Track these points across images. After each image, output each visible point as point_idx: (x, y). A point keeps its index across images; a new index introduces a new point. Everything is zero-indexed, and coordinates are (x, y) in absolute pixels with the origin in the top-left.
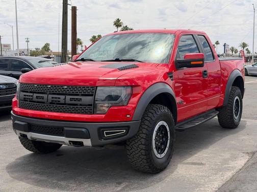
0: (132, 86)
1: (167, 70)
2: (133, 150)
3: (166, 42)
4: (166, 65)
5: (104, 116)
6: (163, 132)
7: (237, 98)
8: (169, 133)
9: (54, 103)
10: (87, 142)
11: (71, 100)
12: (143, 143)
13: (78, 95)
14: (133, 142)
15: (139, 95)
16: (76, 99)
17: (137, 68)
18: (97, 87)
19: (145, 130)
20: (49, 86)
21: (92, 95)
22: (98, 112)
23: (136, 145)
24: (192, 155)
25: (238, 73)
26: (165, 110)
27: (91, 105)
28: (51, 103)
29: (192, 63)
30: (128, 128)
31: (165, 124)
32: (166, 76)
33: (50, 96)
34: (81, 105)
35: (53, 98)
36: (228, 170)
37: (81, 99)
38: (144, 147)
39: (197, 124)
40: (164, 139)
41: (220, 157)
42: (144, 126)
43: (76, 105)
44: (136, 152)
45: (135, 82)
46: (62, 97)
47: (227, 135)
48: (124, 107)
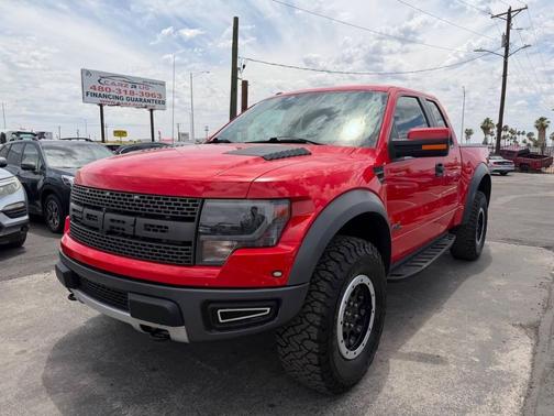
0: (292, 200)
1: (372, 161)
3: (367, 112)
4: (371, 152)
6: (361, 297)
8: (373, 298)
10: (179, 334)
11: (148, 227)
13: (162, 218)
15: (308, 221)
16: (156, 231)
17: (309, 157)
18: (204, 199)
20: (108, 194)
21: (191, 220)
22: (207, 260)
25: (484, 169)
26: (368, 250)
27: (189, 243)
28: (109, 233)
29: (424, 148)
30: (276, 303)
31: (366, 280)
32: (369, 174)
33: (107, 215)
34: (168, 242)
35: (112, 220)
37: (166, 227)
38: (316, 346)
40: (363, 312)
41: (472, 338)
42: (317, 295)
43: (159, 241)
45: (302, 190)
46: (129, 219)
48: (269, 253)
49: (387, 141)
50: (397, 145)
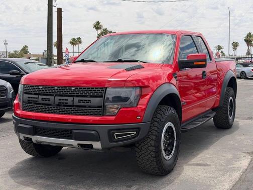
0: (141, 87)
1: (170, 71)
2: (142, 152)
4: (171, 66)
5: (114, 117)
6: (170, 134)
7: (231, 98)
8: (175, 134)
9: (61, 105)
10: (97, 145)
11: (80, 101)
12: (153, 145)
13: (86, 96)
14: (143, 144)
15: (148, 97)
16: (85, 100)
17: (143, 69)
18: (106, 88)
19: (155, 131)
20: (56, 88)
21: (102, 97)
22: (107, 114)
23: (146, 147)
24: (194, 156)
26: (172, 111)
27: (100, 107)
28: (58, 105)
29: (195, 63)
30: (138, 129)
31: (172, 125)
32: (170, 77)
33: (56, 97)
34: (90, 107)
35: (60, 100)
36: (235, 170)
37: (90, 101)
38: (154, 148)
39: (199, 125)
40: (171, 140)
41: (223, 158)
42: (153, 128)
43: (85, 106)
44: (146, 154)
45: (143, 83)
46: (70, 99)
47: (224, 136)
48: (133, 109)
49: (177, 60)
50: (182, 63)
